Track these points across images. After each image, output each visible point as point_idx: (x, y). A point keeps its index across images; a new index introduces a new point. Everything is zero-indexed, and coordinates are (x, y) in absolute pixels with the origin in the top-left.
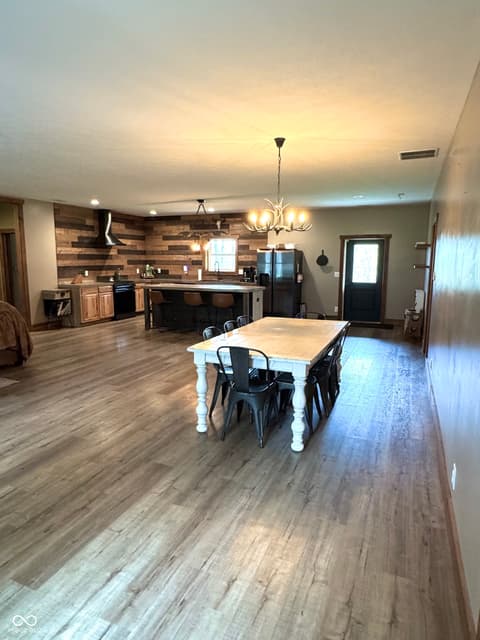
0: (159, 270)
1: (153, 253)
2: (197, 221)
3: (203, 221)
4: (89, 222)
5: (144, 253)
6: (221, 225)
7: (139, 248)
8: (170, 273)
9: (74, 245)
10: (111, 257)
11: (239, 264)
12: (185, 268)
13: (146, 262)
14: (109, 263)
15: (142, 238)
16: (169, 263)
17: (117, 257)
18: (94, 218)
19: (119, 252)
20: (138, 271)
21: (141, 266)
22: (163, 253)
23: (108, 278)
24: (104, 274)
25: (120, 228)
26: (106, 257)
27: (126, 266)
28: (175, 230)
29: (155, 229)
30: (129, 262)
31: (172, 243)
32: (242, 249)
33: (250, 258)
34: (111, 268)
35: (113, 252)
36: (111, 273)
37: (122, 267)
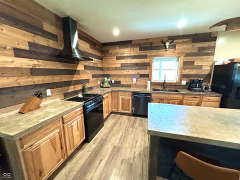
0: (113, 81)
1: (108, 69)
2: (146, 44)
3: (151, 43)
4: (48, 28)
5: (102, 69)
6: (169, 46)
7: (99, 66)
8: (122, 83)
9: (18, 53)
10: (78, 72)
11: (183, 76)
12: (135, 80)
13: (104, 76)
14: (76, 77)
15: (101, 58)
16: (121, 76)
17: (84, 72)
18: (57, 26)
19: (86, 67)
20: (99, 83)
21: (101, 78)
22: (116, 69)
23: (76, 92)
24: (71, 89)
25: (86, 47)
26: (73, 72)
27: (91, 79)
28: (126, 52)
29: (110, 51)
30: (94, 76)
31: (123, 61)
32: (187, 65)
33: (194, 72)
34: (78, 82)
35: (80, 67)
36: (79, 87)
37: (88, 81)
